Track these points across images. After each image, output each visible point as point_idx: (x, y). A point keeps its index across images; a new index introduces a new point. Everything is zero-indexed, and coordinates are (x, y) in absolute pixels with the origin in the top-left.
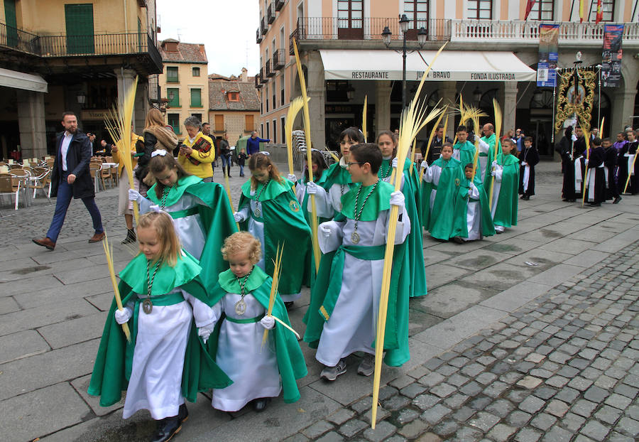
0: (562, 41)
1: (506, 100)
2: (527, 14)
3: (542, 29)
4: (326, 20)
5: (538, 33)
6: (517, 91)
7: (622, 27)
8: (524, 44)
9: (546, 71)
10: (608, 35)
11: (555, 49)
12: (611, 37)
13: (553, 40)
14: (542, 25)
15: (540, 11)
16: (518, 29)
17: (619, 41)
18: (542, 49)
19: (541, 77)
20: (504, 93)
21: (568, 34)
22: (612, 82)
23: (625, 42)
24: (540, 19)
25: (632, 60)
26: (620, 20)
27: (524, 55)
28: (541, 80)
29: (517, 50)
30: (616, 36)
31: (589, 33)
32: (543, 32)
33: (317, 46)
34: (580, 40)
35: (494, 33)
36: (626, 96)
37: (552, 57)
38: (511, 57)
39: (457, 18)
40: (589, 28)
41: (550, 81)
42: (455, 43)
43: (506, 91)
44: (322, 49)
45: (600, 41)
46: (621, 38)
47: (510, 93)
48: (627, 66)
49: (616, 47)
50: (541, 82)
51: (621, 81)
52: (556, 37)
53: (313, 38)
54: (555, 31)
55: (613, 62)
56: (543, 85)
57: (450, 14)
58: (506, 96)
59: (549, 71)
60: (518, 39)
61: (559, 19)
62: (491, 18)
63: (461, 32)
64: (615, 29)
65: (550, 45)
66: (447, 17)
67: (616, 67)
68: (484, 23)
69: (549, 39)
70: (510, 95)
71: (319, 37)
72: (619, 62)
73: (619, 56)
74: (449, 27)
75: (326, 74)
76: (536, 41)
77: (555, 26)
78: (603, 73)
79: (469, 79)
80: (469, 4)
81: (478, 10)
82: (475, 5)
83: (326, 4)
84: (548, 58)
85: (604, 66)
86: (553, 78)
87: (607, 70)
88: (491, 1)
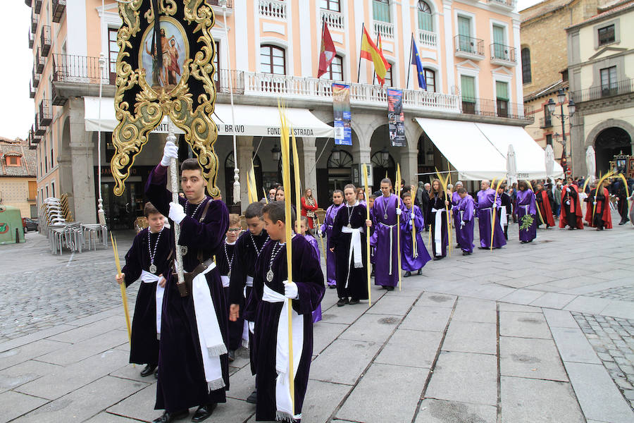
0: (353, 101)
1: (305, 158)
3: (334, 88)
5: (331, 92)
6: (315, 149)
7: (400, 92)
8: (319, 102)
9: (342, 129)
10: (391, 98)
11: (348, 108)
12: (394, 101)
13: (345, 100)
14: (334, 85)
15: (331, 71)
16: (312, 86)
17: (400, 105)
18: (336, 108)
19: (338, 135)
20: (303, 151)
21: (358, 95)
22: (399, 142)
23: (405, 106)
24: (332, 79)
25: (411, 121)
27: (320, 113)
28: (338, 138)
29: (313, 108)
31: (376, 95)
32: (336, 90)
34: (369, 102)
35: (288, 88)
36: (410, 155)
37: (346, 115)
38: (308, 114)
39: (250, 70)
40: (375, 91)
41: (346, 139)
42: (249, 97)
43: (304, 149)
44: (87, 95)
45: (385, 104)
46: (401, 103)
47: (309, 151)
48: (409, 129)
49: (398, 110)
50: (338, 140)
51: (405, 141)
52: (347, 97)
53: (74, 80)
54: (346, 91)
55: (398, 123)
56: (340, 143)
57: (242, 65)
58: (306, 154)
59: (345, 130)
60: (312, 97)
61: (348, 80)
62: (285, 74)
63: (255, 85)
64: (396, 94)
65: (343, 105)
66: (239, 68)
67: (401, 128)
68: (279, 79)
69: (341, 99)
70: (309, 154)
72: (402, 123)
73: (402, 118)
74: (242, 80)
75: (87, 123)
76: (329, 99)
77: (345, 86)
78: (391, 133)
79: (265, 134)
80: (262, 56)
81: (272, 65)
82: (268, 60)
83: (92, 42)
84: (342, 117)
85: (391, 127)
86: (349, 136)
87: (393, 131)
88: (284, 58)
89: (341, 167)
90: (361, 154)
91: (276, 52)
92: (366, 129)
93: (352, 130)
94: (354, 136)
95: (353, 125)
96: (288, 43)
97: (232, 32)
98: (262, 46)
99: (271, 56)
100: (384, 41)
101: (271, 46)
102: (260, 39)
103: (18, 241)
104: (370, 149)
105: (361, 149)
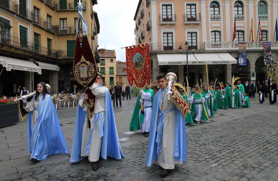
0: (247, 48)
1: (227, 70)
2: (234, 39)
3: (239, 44)
4: (159, 44)
5: (238, 46)
6: (231, 67)
7: (270, 43)
8: (233, 50)
9: (242, 59)
11: (245, 51)
12: (266, 47)
13: (244, 48)
14: (239, 43)
15: (239, 38)
16: (230, 44)
17: (270, 48)
18: (240, 52)
19: (240, 62)
21: (250, 46)
23: (272, 48)
24: (239, 41)
25: (275, 54)
26: (269, 40)
27: (233, 54)
28: (240, 63)
29: (230, 52)
30: (268, 46)
31: (258, 45)
32: (240, 45)
34: (254, 48)
35: (221, 46)
37: (244, 54)
38: (228, 55)
39: (207, 41)
40: (257, 43)
41: (244, 63)
42: (207, 50)
43: (227, 67)
44: (157, 54)
45: (262, 48)
46: (270, 47)
49: (269, 50)
50: (240, 64)
52: (245, 47)
53: (154, 50)
54: (244, 45)
55: (268, 56)
56: (241, 65)
57: (205, 40)
58: (228, 69)
59: (243, 60)
60: (230, 48)
61: (246, 40)
62: (220, 41)
63: (209, 47)
64: (268, 44)
65: (242, 50)
66: (203, 41)
68: (218, 43)
69: (242, 48)
70: (229, 69)
71: (156, 50)
72: (270, 55)
73: (270, 53)
74: (204, 45)
75: (159, 63)
76: (237, 49)
77: (244, 43)
78: (264, 60)
79: (212, 64)
80: (212, 36)
81: (215, 38)
82: (214, 36)
83: (159, 38)
84: (242, 55)
85: (265, 57)
86: (245, 62)
87: (266, 59)
88: (220, 35)
89: (245, 73)
90: (251, 68)
91: (217, 33)
92: (253, 59)
93: (247, 60)
94: (248, 62)
95: (247, 57)
96: (222, 30)
97: (201, 29)
98: (212, 32)
99: (215, 35)
100: (262, 22)
101: (215, 31)
102: (211, 30)
103: (136, 96)
104: (255, 66)
105: (251, 66)
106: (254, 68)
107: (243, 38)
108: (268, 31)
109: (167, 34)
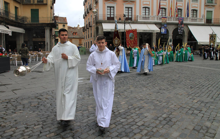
0: (168, 21)
1: (153, 37)
2: (158, 14)
4: (104, 15)
5: (161, 19)
6: (156, 34)
7: (183, 18)
8: (158, 22)
9: (164, 29)
10: (180, 20)
11: (166, 23)
12: (180, 21)
14: (162, 17)
15: (162, 13)
16: (156, 18)
17: (183, 22)
18: (162, 23)
19: (162, 31)
20: (153, 35)
22: (181, 33)
23: (184, 22)
24: (162, 15)
25: (186, 26)
26: (183, 16)
27: (158, 25)
28: (162, 32)
29: (156, 24)
30: (182, 20)
31: (175, 20)
32: (163, 19)
33: (101, 22)
34: (172, 21)
35: (149, 19)
36: (185, 36)
37: (165, 26)
38: (154, 26)
39: (139, 15)
40: (175, 18)
41: (165, 32)
42: (139, 22)
43: (153, 34)
44: (102, 23)
45: (178, 22)
46: (183, 21)
47: (154, 35)
48: (185, 28)
49: (182, 23)
51: (184, 32)
52: (166, 21)
53: (100, 20)
54: (166, 19)
55: (181, 27)
56: (163, 33)
57: (138, 14)
58: (153, 36)
60: (156, 21)
61: (167, 16)
62: (149, 15)
63: (141, 19)
64: (181, 19)
65: (164, 22)
66: (137, 15)
67: (182, 29)
68: (147, 16)
69: (164, 21)
71: (102, 20)
72: (183, 27)
73: (183, 26)
74: (137, 17)
75: (104, 30)
76: (161, 21)
77: (166, 17)
78: (179, 30)
79: (142, 32)
80: (143, 11)
81: (145, 13)
82: (144, 11)
83: (104, 11)
85: (179, 28)
86: (166, 31)
87: (180, 30)
88: (149, 10)
89: (166, 39)
90: (170, 36)
92: (171, 29)
93: (167, 29)
94: (167, 31)
95: (167, 28)
96: (150, 7)
97: (135, 5)
98: (143, 8)
99: (145, 10)
100: (178, 3)
101: (146, 8)
102: (142, 6)
103: (85, 54)
104: (172, 35)
105: (169, 35)
106: (172, 36)
107: (165, 13)
108: (182, 9)
109: (110, 8)
